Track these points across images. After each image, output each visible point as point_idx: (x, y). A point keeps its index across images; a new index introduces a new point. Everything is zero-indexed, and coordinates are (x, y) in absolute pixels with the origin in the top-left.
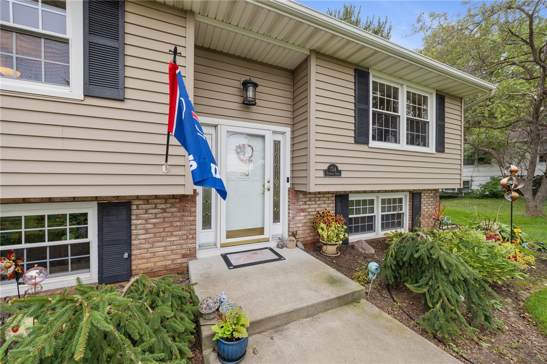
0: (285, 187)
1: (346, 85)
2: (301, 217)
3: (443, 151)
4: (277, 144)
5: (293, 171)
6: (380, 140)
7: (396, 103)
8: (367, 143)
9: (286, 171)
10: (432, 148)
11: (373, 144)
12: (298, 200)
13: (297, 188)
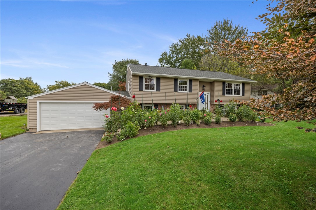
0: (209, 103)
1: (221, 85)
2: (212, 109)
3: (244, 96)
4: (208, 95)
5: (211, 100)
6: (228, 94)
7: (232, 87)
8: (225, 95)
9: (209, 100)
10: (241, 95)
11: (226, 95)
12: (212, 105)
13: (212, 103)
